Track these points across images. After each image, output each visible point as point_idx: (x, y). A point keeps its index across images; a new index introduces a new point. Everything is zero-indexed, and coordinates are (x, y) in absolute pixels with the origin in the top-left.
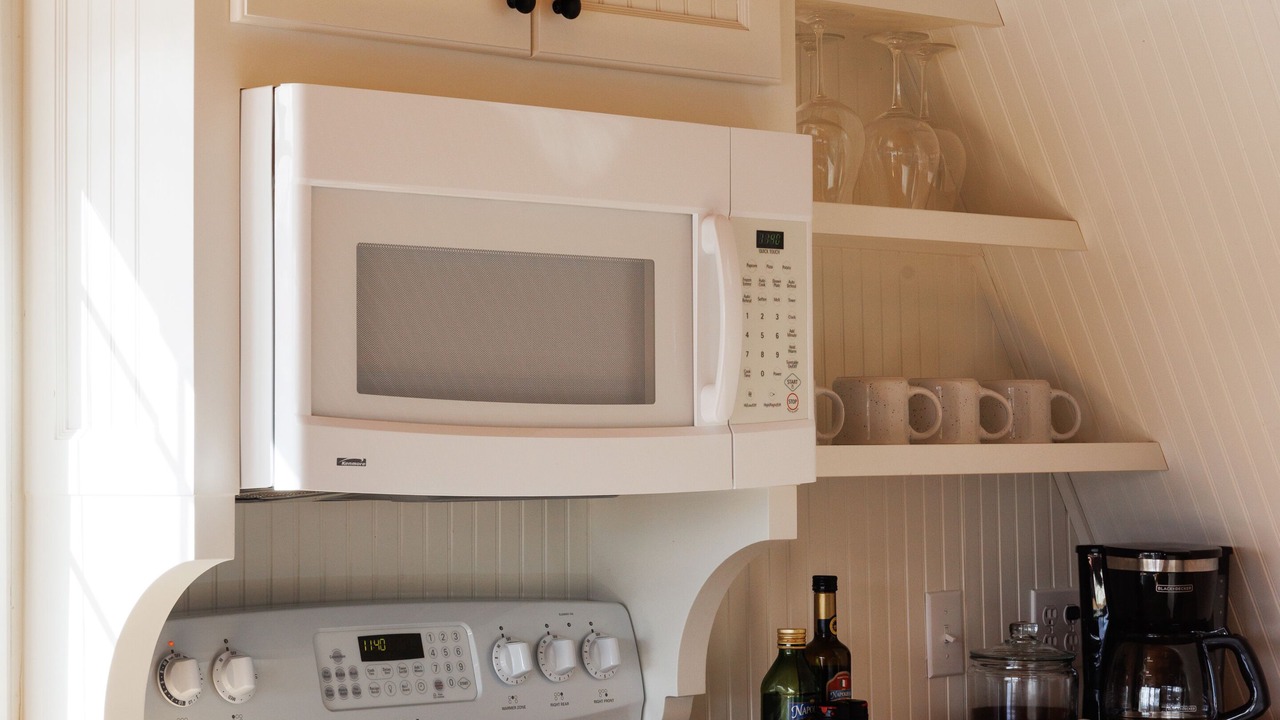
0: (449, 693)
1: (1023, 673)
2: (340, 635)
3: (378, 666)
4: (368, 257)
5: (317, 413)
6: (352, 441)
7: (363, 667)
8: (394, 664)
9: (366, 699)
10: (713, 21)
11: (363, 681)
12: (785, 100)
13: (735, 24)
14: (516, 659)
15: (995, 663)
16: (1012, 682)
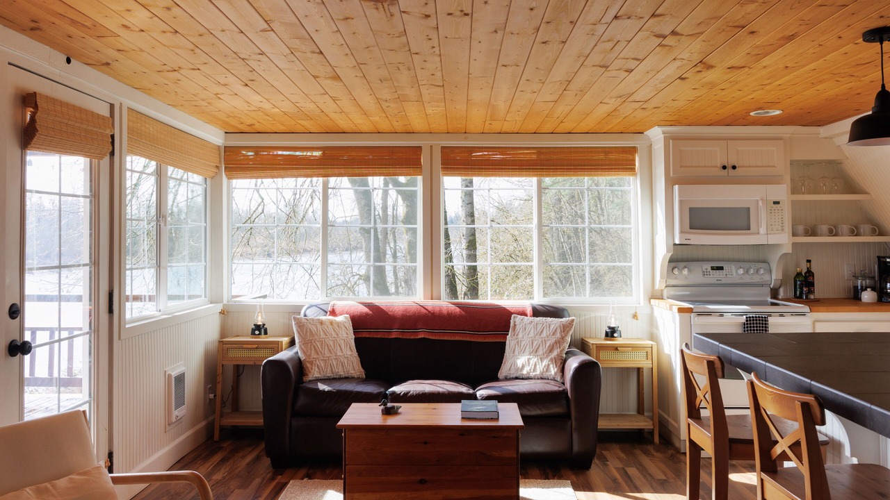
0: (728, 276)
1: (863, 280)
2: (708, 266)
3: (714, 271)
4: (691, 209)
5: (682, 232)
6: (688, 236)
7: (711, 271)
8: (718, 271)
9: (711, 276)
10: (769, 166)
11: (711, 273)
12: (788, 178)
13: (774, 166)
14: (741, 271)
15: (856, 277)
16: (859, 281)
